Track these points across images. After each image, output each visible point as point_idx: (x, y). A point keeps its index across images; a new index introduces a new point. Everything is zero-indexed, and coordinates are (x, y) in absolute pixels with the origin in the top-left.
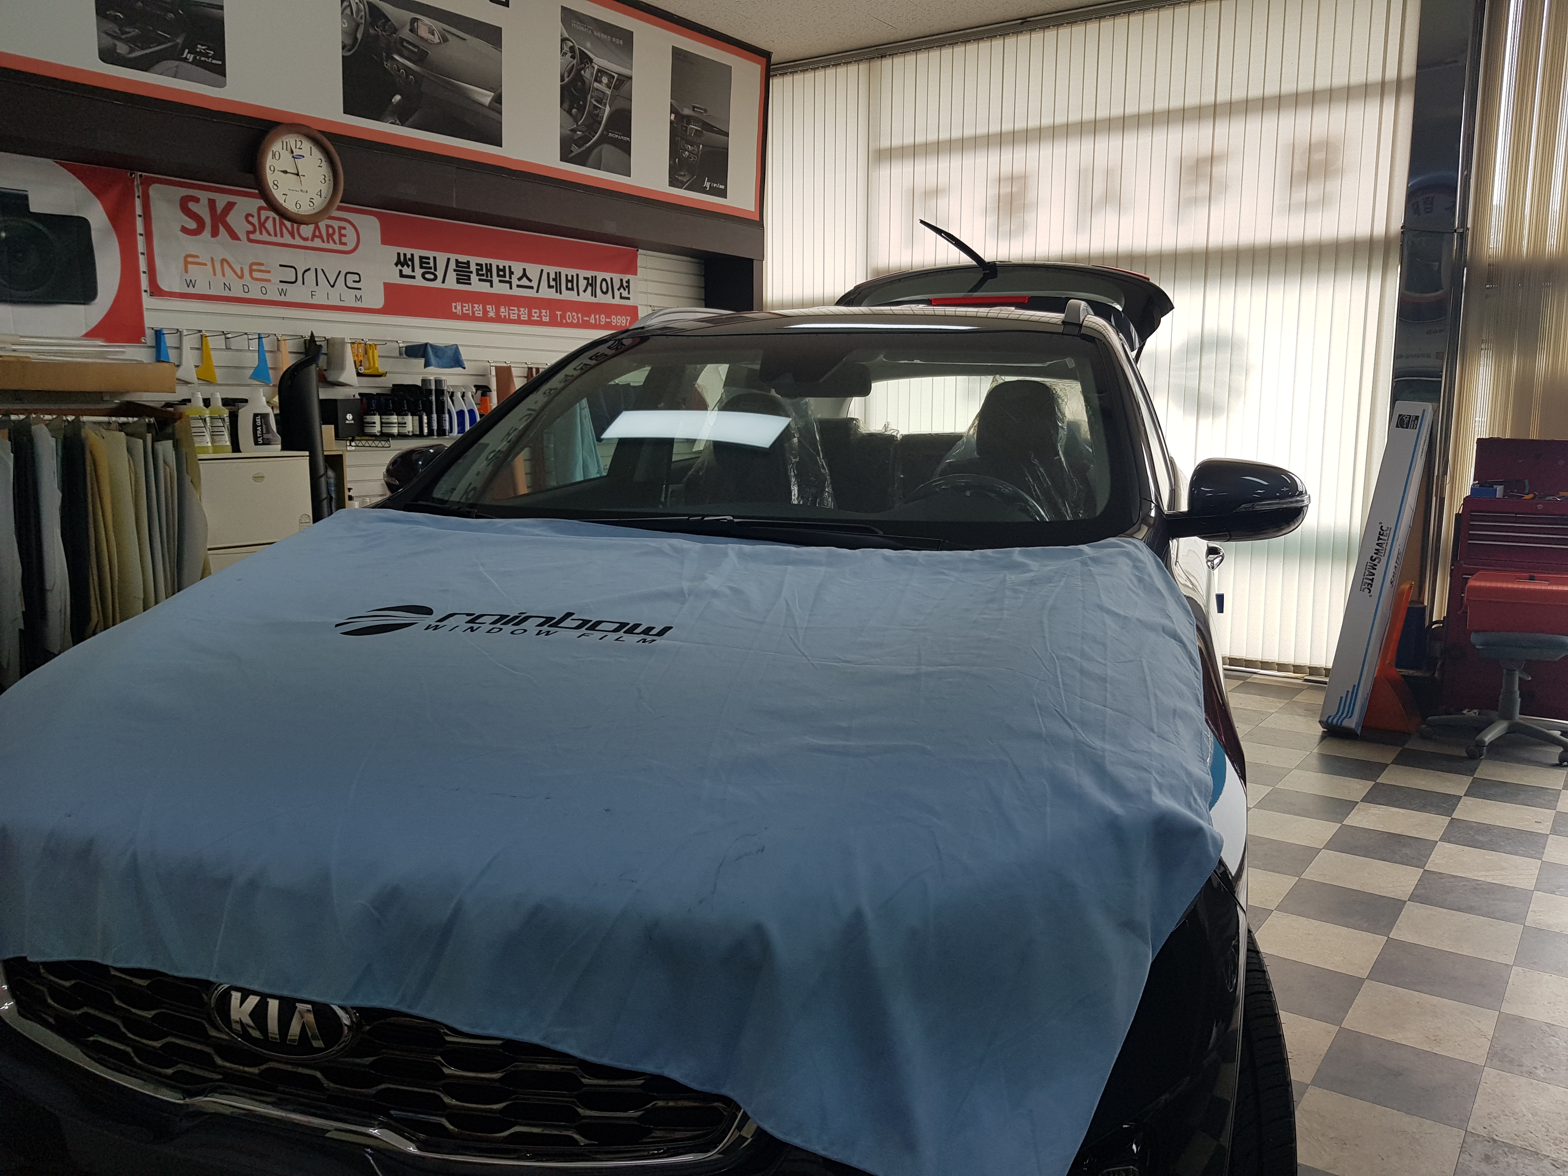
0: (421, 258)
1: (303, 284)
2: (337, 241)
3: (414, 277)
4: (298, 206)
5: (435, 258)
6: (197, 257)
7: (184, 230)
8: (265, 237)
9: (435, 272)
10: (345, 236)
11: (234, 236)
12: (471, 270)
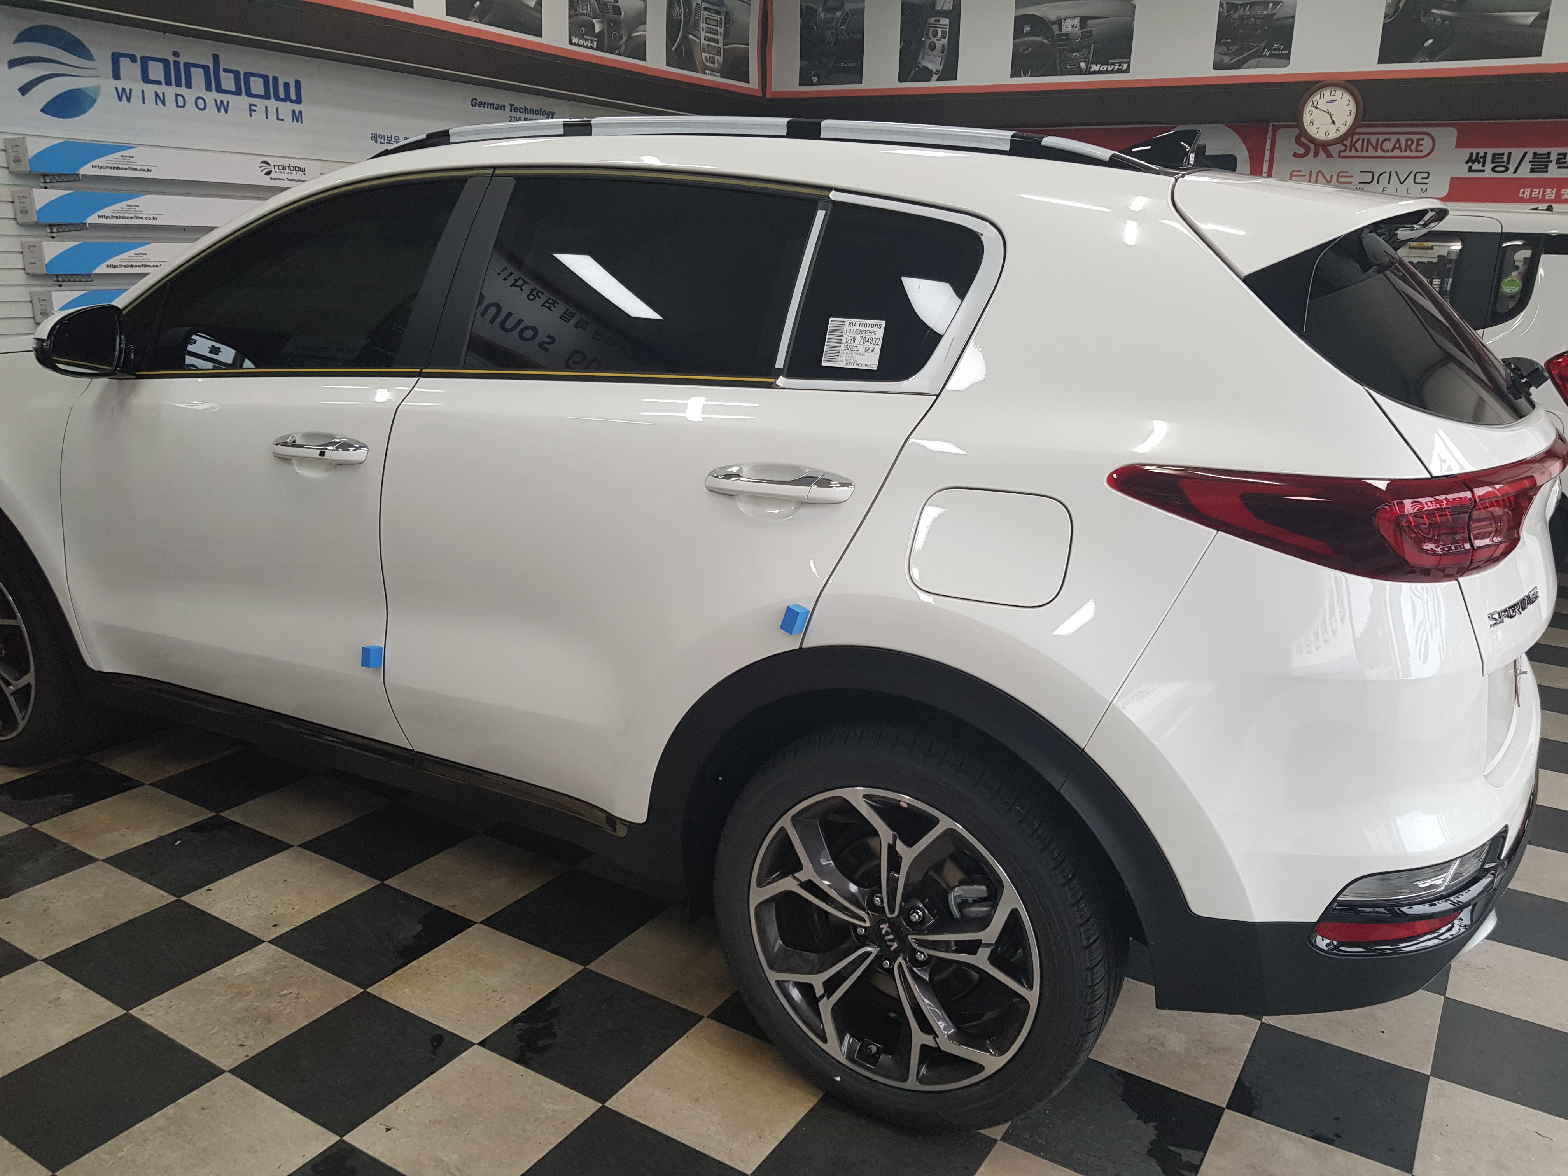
0: (1494, 155)
1: (1378, 183)
2: (1414, 150)
3: (1483, 171)
4: (1327, 134)
5: (1510, 154)
6: (1301, 171)
7: (1295, 155)
8: (1353, 153)
9: (1508, 166)
10: (1422, 145)
11: (1329, 155)
12: (1551, 159)
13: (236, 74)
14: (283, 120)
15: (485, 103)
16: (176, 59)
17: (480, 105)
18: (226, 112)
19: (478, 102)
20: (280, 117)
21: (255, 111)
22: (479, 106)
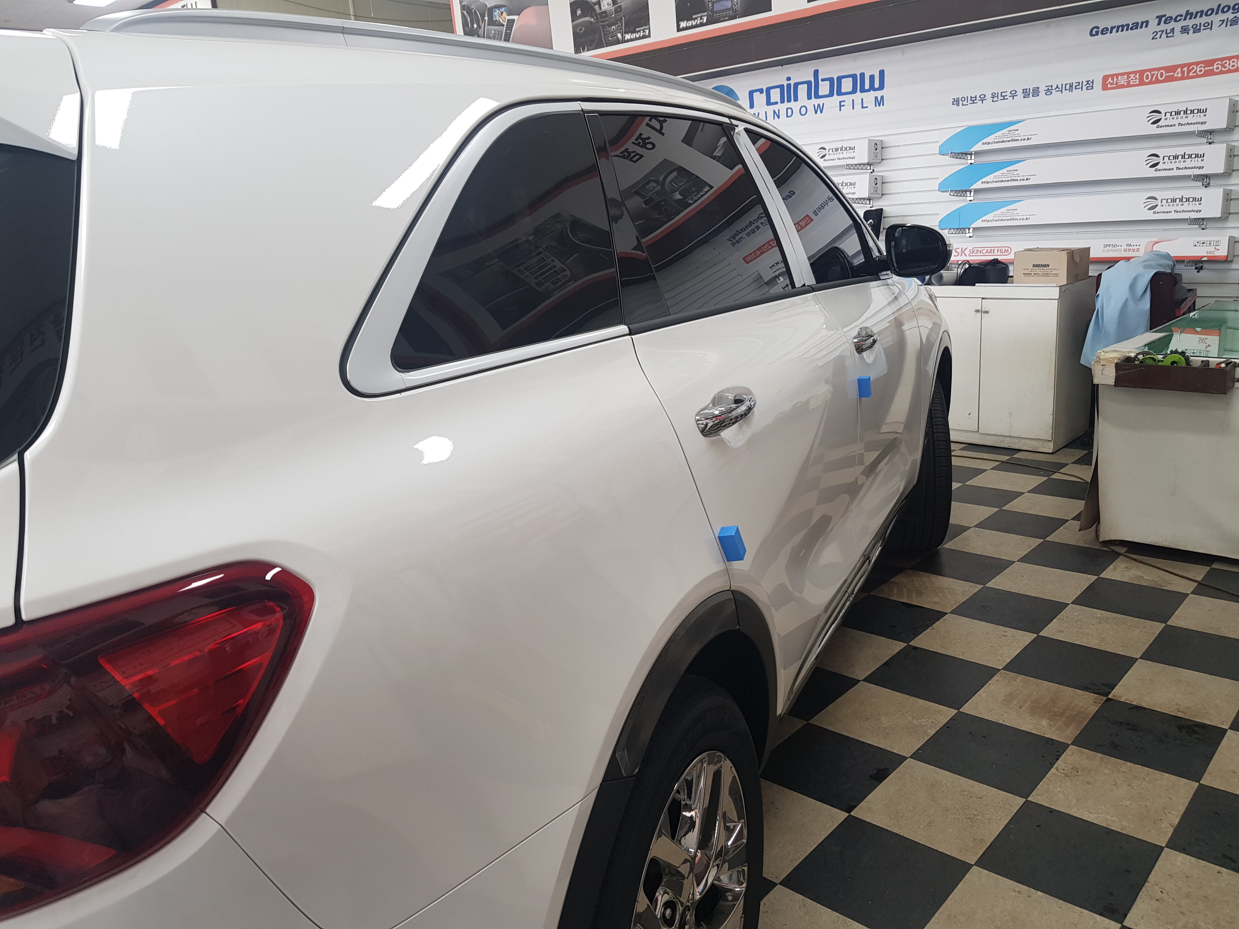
13: (831, 80)
14: (867, 107)
15: (1112, 28)
16: (789, 82)
17: (1104, 31)
18: (821, 112)
19: (1100, 30)
20: (864, 106)
21: (844, 106)
22: (1102, 34)
